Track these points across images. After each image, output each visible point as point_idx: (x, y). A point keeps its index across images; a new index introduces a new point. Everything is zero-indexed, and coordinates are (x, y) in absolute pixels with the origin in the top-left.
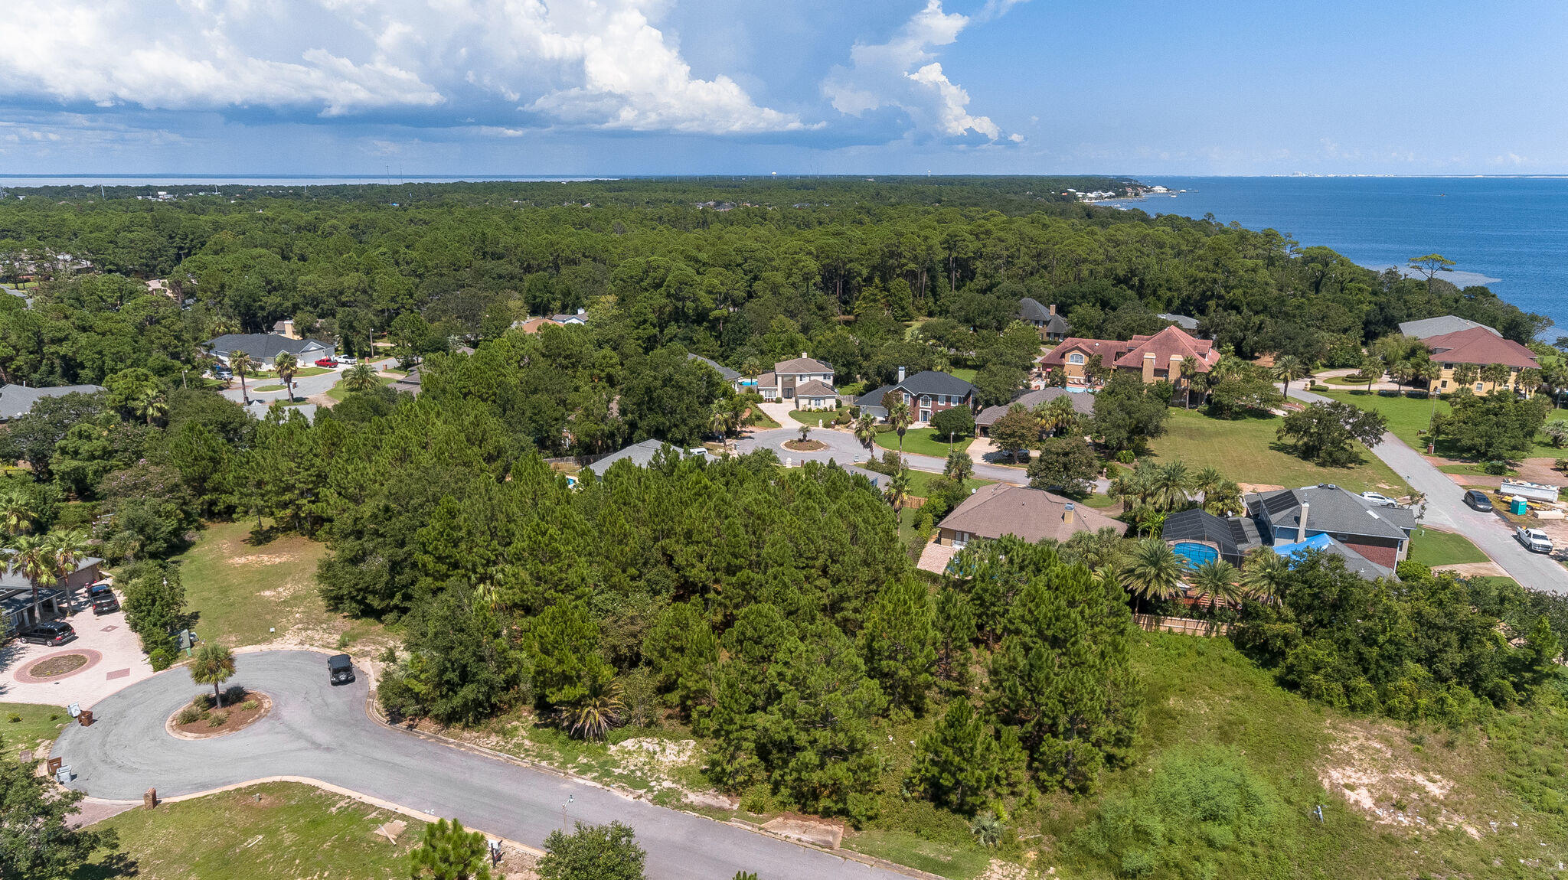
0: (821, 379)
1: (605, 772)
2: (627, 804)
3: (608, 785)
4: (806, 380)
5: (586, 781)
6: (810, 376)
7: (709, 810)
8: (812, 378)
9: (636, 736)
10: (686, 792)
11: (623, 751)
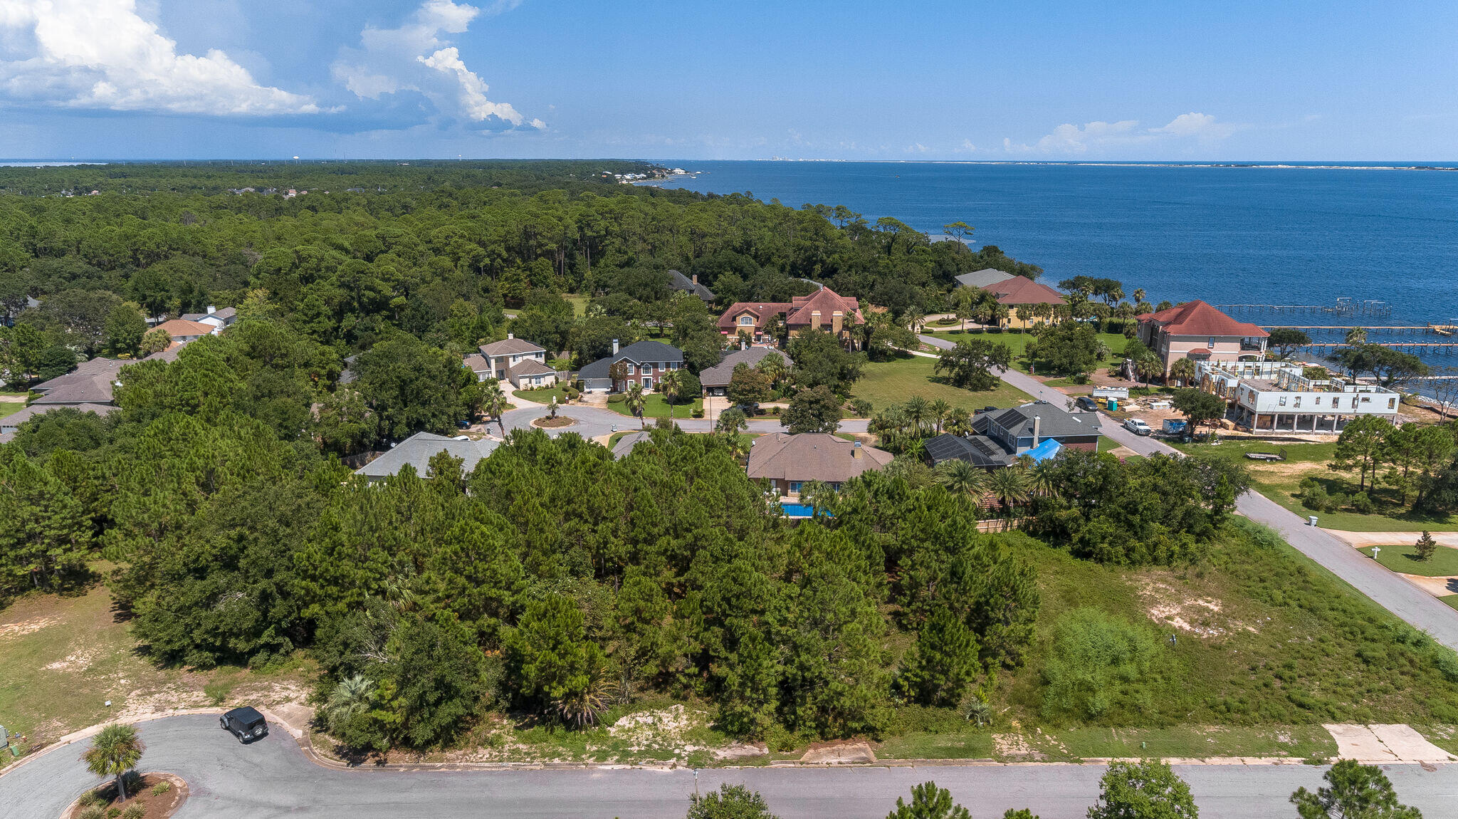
0: (533, 358)
1: (621, 750)
2: (667, 775)
3: (636, 764)
4: (519, 360)
5: (611, 766)
6: (522, 355)
7: (743, 760)
8: (525, 358)
9: (626, 714)
10: (712, 750)
11: (622, 729)
